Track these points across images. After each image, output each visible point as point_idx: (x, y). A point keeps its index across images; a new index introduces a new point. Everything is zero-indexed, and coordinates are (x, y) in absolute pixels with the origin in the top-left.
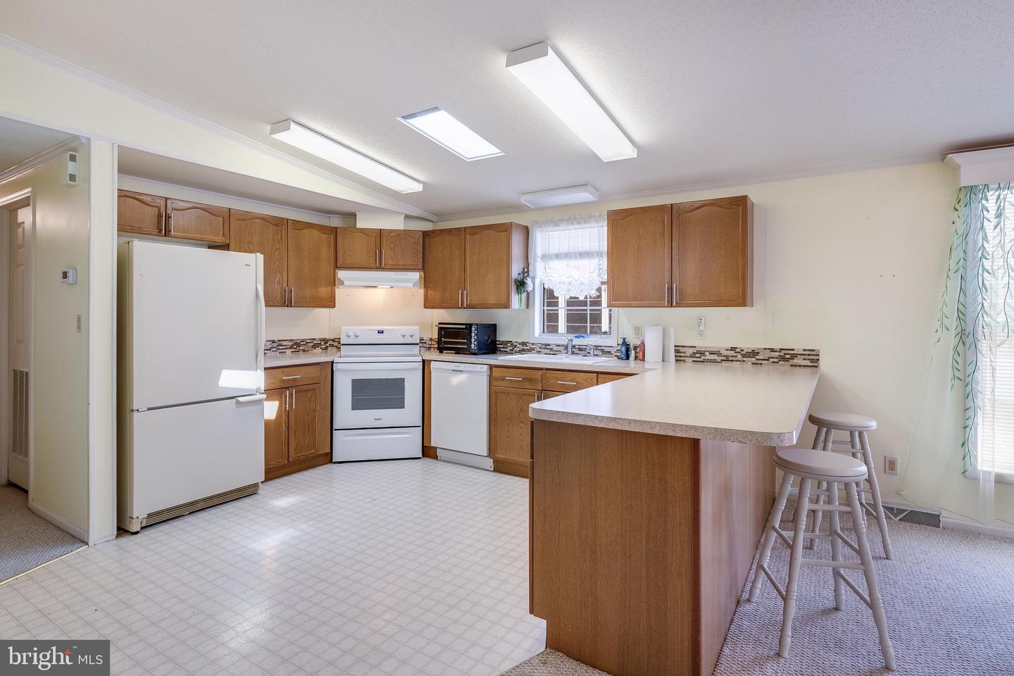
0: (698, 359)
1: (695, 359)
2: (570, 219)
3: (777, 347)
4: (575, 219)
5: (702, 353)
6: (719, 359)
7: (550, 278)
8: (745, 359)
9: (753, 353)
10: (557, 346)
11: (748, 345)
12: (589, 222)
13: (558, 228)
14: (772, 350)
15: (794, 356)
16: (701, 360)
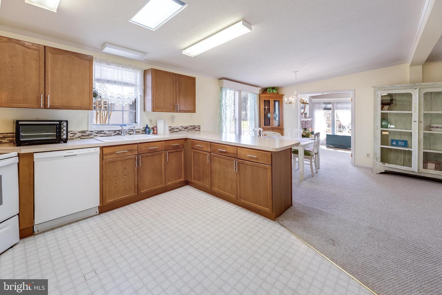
0: (172, 131)
1: (171, 131)
2: (118, 64)
3: (192, 125)
4: (121, 64)
5: (173, 129)
6: (178, 130)
7: (106, 93)
8: (185, 130)
9: (187, 128)
10: (109, 131)
11: (185, 125)
12: (129, 68)
13: (109, 66)
14: (191, 126)
15: (196, 127)
16: (173, 131)
